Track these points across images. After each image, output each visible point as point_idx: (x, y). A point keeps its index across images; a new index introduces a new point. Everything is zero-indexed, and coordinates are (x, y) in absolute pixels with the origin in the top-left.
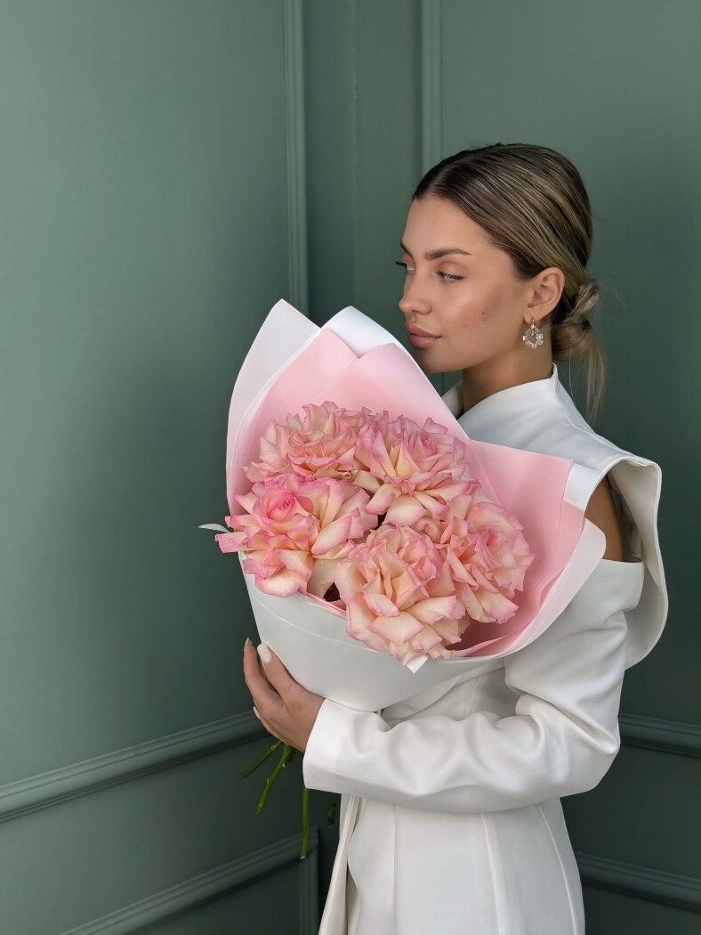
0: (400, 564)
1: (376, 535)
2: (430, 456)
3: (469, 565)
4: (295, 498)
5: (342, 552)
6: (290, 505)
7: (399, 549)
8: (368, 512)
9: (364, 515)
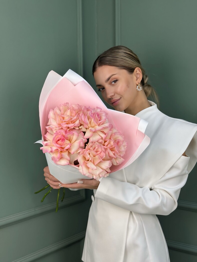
1: (88, 146)
2: (100, 120)
3: (113, 152)
4: (65, 138)
5: (79, 152)
6: (64, 140)
7: (94, 148)
8: (84, 138)
9: (84, 140)
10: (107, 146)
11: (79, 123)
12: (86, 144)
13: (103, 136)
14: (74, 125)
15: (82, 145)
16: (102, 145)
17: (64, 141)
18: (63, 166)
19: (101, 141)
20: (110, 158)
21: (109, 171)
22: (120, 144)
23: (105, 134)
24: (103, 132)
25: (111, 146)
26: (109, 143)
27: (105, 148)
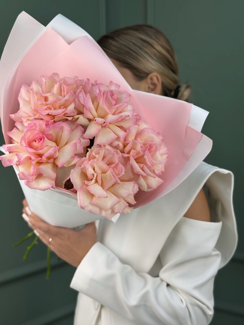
0: (105, 167)
1: (91, 152)
2: (115, 105)
3: (142, 165)
4: (44, 136)
5: (73, 163)
6: (42, 140)
7: (104, 158)
8: (84, 138)
9: (82, 140)
10: (129, 153)
11: (75, 108)
12: (88, 149)
13: (121, 133)
14: (63, 112)
15: (80, 150)
16: (119, 151)
17: (44, 141)
18: (43, 191)
19: (116, 143)
20: (135, 177)
21: (133, 202)
22: (153, 149)
23: (125, 131)
24: (121, 127)
25: (138, 153)
26: (133, 148)
27: (124, 157)
